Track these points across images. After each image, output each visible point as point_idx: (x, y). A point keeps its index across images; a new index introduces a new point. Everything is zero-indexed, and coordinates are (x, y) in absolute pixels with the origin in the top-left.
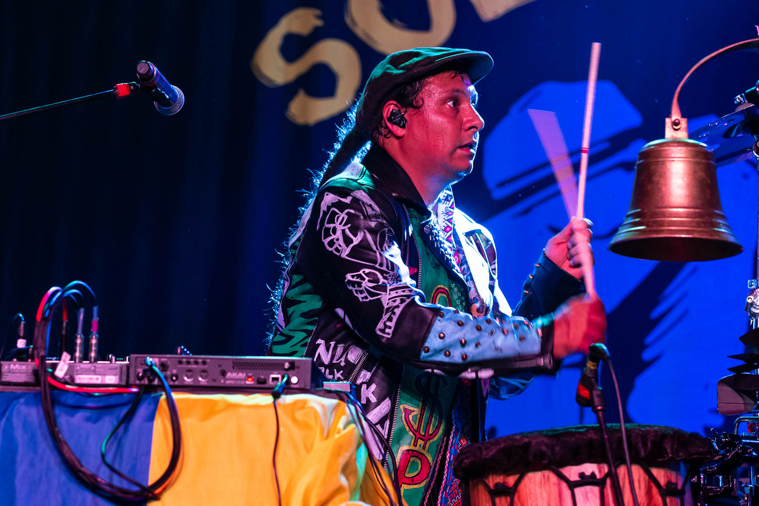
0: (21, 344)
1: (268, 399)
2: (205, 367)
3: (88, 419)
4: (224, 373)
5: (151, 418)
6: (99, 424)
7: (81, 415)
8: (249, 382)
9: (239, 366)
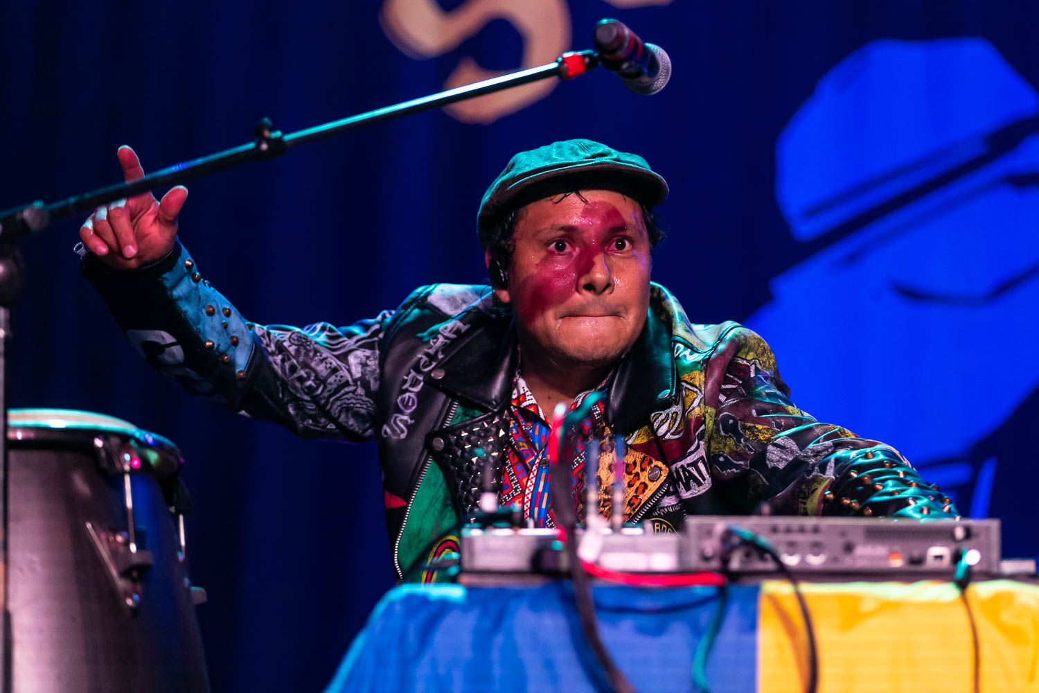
0: (488, 503)
1: (947, 592)
2: (817, 538)
3: (642, 631)
4: (849, 548)
5: (751, 626)
6: (663, 640)
7: (627, 623)
8: (897, 563)
9: (874, 535)
